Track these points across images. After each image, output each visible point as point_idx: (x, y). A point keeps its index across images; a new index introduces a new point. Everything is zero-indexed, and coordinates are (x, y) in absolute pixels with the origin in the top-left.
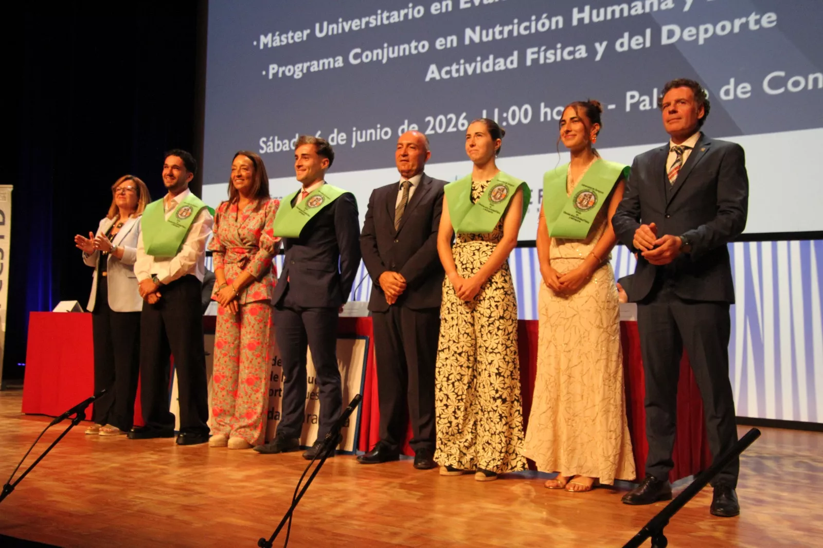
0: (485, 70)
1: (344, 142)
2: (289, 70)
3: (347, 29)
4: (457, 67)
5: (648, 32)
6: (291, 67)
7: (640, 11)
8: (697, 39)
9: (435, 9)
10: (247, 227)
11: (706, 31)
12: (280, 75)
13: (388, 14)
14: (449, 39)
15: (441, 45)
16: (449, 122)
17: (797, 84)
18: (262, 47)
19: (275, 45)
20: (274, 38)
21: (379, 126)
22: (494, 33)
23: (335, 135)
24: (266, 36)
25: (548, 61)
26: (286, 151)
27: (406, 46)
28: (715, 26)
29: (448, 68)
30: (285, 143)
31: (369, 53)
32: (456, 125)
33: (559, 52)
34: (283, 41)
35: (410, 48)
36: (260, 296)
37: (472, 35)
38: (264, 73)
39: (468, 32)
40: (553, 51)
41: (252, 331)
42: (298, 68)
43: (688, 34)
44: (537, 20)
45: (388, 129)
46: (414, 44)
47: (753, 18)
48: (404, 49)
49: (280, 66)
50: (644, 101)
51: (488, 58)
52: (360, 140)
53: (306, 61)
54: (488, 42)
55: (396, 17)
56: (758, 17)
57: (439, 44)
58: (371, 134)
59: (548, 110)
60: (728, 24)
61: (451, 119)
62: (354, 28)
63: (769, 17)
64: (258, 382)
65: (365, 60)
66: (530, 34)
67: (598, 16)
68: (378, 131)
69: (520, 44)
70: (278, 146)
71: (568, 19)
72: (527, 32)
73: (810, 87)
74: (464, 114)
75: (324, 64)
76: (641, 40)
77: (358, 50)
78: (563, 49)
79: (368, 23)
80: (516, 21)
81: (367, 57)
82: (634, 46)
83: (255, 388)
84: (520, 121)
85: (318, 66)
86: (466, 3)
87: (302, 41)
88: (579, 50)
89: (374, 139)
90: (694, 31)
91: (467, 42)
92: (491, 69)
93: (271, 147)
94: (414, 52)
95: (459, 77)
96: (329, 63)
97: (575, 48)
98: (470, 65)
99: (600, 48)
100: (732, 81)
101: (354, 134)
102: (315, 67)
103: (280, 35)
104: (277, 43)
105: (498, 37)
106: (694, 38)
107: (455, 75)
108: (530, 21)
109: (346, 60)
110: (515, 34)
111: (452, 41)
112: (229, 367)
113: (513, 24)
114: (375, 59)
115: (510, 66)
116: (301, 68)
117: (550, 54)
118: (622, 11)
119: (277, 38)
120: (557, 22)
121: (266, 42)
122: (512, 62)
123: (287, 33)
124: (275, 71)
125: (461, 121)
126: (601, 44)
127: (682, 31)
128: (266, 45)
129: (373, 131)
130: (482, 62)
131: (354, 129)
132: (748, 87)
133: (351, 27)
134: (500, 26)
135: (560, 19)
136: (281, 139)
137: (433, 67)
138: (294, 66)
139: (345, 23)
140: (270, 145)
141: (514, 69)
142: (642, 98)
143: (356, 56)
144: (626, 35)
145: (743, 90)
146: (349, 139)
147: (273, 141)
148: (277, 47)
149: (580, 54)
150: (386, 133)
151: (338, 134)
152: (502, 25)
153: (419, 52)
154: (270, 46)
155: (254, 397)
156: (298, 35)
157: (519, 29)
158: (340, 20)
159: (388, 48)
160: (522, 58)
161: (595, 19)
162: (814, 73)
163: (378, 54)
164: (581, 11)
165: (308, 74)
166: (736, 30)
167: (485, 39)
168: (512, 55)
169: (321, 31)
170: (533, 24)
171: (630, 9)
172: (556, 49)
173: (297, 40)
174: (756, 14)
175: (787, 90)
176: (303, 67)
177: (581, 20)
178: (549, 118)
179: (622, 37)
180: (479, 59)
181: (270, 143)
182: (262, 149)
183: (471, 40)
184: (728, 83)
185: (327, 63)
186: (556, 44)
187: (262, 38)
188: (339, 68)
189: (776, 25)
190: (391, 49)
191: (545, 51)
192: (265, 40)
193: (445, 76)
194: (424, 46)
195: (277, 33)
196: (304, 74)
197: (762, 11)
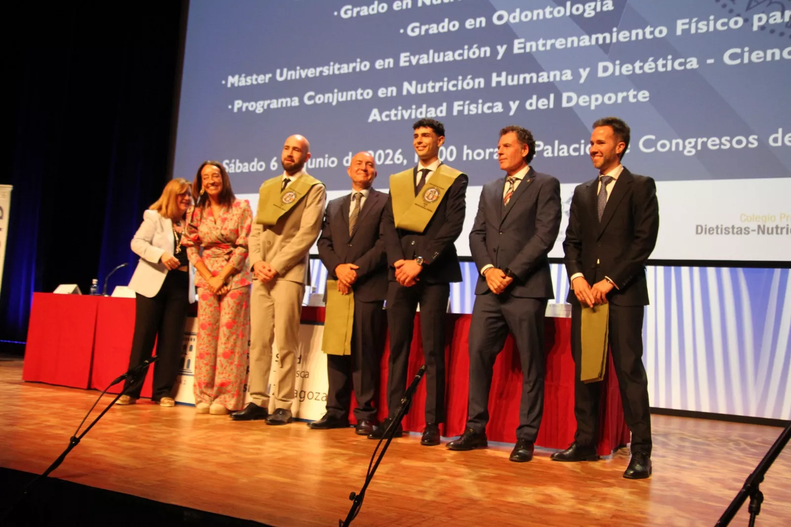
2: (252, 106)
3: (303, 76)
4: (396, 112)
5: (552, 96)
6: (253, 103)
7: (546, 80)
8: (589, 106)
9: (379, 64)
11: (597, 99)
12: (244, 109)
13: (339, 66)
14: (390, 89)
15: (383, 94)
16: (387, 156)
17: (665, 146)
18: (229, 85)
19: (241, 84)
20: (241, 79)
21: (327, 156)
22: (427, 87)
24: (233, 76)
25: (471, 113)
26: (246, 173)
27: (353, 93)
28: (603, 96)
29: (387, 113)
30: (245, 166)
31: (321, 96)
32: (392, 159)
33: (480, 106)
34: (248, 82)
35: (356, 94)
37: (409, 88)
38: (230, 107)
39: (406, 85)
40: (475, 105)
41: (231, 312)
42: (260, 104)
43: (583, 100)
44: (463, 80)
45: (335, 160)
46: (360, 91)
47: (632, 93)
48: (351, 95)
49: (244, 101)
50: (547, 149)
51: (421, 107)
52: (310, 167)
53: (267, 99)
54: (422, 94)
55: (345, 69)
56: (635, 93)
57: (381, 92)
58: (320, 162)
59: (470, 152)
60: (613, 96)
61: (388, 154)
62: (310, 75)
63: (644, 94)
64: (233, 356)
65: (318, 102)
66: (457, 90)
67: (513, 80)
68: (326, 160)
69: (449, 97)
70: (239, 168)
71: (488, 81)
72: (454, 89)
73: (673, 149)
74: (400, 151)
75: (282, 103)
76: (546, 102)
77: (312, 93)
78: (483, 104)
79: (321, 72)
80: (446, 79)
81: (319, 99)
82: (540, 107)
83: (230, 361)
84: (446, 158)
85: (277, 104)
86: (405, 62)
87: (265, 83)
88: (497, 106)
89: (322, 166)
90: (587, 98)
91: (405, 93)
93: (233, 168)
94: (360, 98)
95: (397, 121)
96: (287, 102)
97: (493, 105)
98: (407, 111)
99: (514, 106)
102: (275, 104)
103: (245, 77)
104: (242, 83)
105: (431, 91)
106: (587, 104)
107: (393, 118)
108: (457, 80)
109: (301, 101)
110: (445, 89)
111: (392, 91)
113: (443, 81)
114: (326, 101)
115: (439, 115)
116: (262, 105)
117: (472, 107)
118: (531, 78)
119: (243, 79)
120: (479, 83)
121: (233, 82)
122: (441, 112)
123: (251, 75)
124: (240, 106)
125: (397, 155)
126: (514, 102)
127: (578, 97)
128: (233, 85)
129: (321, 160)
130: (417, 109)
133: (307, 75)
134: (433, 82)
135: (482, 80)
136: (242, 162)
137: (375, 111)
138: (256, 102)
139: (302, 71)
140: (231, 167)
141: (443, 117)
142: (546, 148)
143: (310, 98)
144: (535, 97)
147: (235, 163)
148: (242, 87)
149: (497, 109)
150: (333, 162)
152: (435, 81)
153: (364, 99)
154: (236, 85)
155: (228, 368)
156: (262, 78)
157: (448, 86)
158: (298, 68)
159: (338, 93)
160: (450, 109)
161: (510, 83)
162: (676, 139)
163: (329, 98)
164: (499, 75)
165: (268, 111)
166: (620, 101)
167: (419, 92)
168: (442, 105)
169: (281, 75)
170: (460, 83)
171: (538, 77)
172: (477, 103)
173: (260, 82)
174: (634, 90)
175: (656, 150)
176: (264, 104)
177: (499, 83)
178: (470, 158)
179: (531, 98)
180: (414, 107)
181: (232, 165)
183: (408, 91)
185: (285, 102)
186: (478, 100)
187: (230, 78)
188: (295, 107)
189: (649, 101)
190: (340, 94)
191: (469, 105)
192: (233, 80)
193: (385, 119)
194: (368, 94)
195: (243, 75)
196: (265, 110)
197: (639, 89)
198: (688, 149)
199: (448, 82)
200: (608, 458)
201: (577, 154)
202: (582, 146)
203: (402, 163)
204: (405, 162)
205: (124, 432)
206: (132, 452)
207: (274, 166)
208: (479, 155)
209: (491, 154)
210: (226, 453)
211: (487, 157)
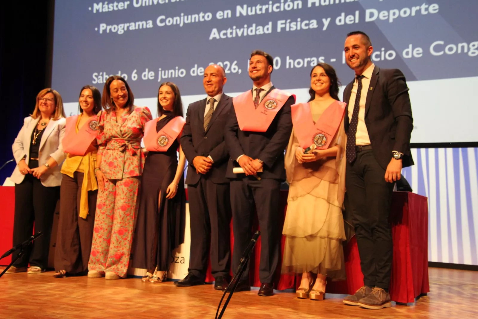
0: (250, 34)
1: (153, 78)
2: (115, 28)
3: (155, 2)
4: (231, 31)
5: (357, 13)
6: (115, 26)
8: (388, 19)
10: (127, 126)
11: (394, 14)
12: (108, 31)
14: (226, 12)
15: (220, 16)
17: (452, 49)
18: (95, 11)
19: (104, 10)
20: (104, 6)
21: (177, 68)
22: (256, 10)
23: (146, 73)
24: (98, 4)
25: (292, 29)
27: (197, 16)
28: (400, 10)
29: (224, 32)
31: (171, 19)
32: (230, 69)
33: (299, 24)
34: (110, 9)
35: (199, 17)
36: (134, 174)
37: (242, 10)
38: (96, 29)
39: (239, 8)
40: (295, 23)
41: (125, 197)
42: (121, 27)
43: (383, 15)
44: (285, 2)
45: (184, 71)
46: (201, 14)
47: (424, 6)
48: (195, 18)
49: (108, 25)
51: (252, 26)
52: (164, 77)
53: (127, 23)
54: (252, 15)
56: (427, 6)
58: (172, 73)
59: (292, 61)
60: (408, 10)
61: (226, 65)
62: (161, 2)
63: (434, 7)
64: (127, 233)
65: (168, 24)
66: (280, 11)
67: (325, 1)
68: (177, 71)
69: (274, 17)
71: (305, 3)
72: (278, 10)
73: (459, 51)
74: (235, 62)
75: (139, 25)
76: (352, 17)
77: (163, 17)
78: (301, 22)
80: (271, 2)
81: (169, 21)
82: (348, 22)
83: (124, 237)
85: (135, 26)
87: (124, 9)
88: (312, 23)
89: (173, 76)
90: (386, 13)
91: (238, 15)
92: (253, 33)
93: (101, 79)
94: (202, 20)
95: (232, 38)
96: (143, 25)
97: (309, 22)
98: (240, 30)
100: (411, 46)
101: (160, 72)
102: (133, 26)
103: (108, 4)
104: (106, 9)
105: (259, 12)
106: (386, 18)
107: (229, 36)
108: (280, 3)
109: (154, 23)
110: (270, 11)
111: (228, 14)
112: (105, 222)
113: (269, 4)
114: (175, 23)
115: (266, 32)
116: (122, 27)
117: (293, 25)
119: (106, 6)
120: (298, 4)
121: (98, 9)
122: (268, 29)
123: (113, 3)
124: (104, 28)
125: (233, 66)
126: (326, 19)
127: (379, 13)
128: (98, 11)
129: (173, 71)
130: (248, 28)
131: (160, 69)
132: (421, 50)
133: (158, 2)
134: (260, 5)
135: (300, 3)
136: (108, 74)
137: (215, 31)
138: (118, 25)
140: (100, 78)
141: (269, 34)
143: (162, 21)
144: (343, 14)
145: (418, 53)
146: (156, 76)
147: (102, 75)
148: (106, 12)
149: (313, 25)
150: (182, 73)
151: (149, 72)
152: (262, 4)
153: (205, 20)
154: (100, 11)
155: (123, 243)
156: (121, 5)
157: (273, 8)
159: (184, 16)
160: (275, 27)
161: (323, 4)
162: (462, 43)
163: (177, 20)
165: (128, 32)
166: (413, 14)
167: (250, 13)
168: (268, 24)
169: (137, 3)
170: (282, 5)
172: (297, 22)
173: (120, 8)
174: (426, 4)
175: (445, 52)
176: (124, 27)
177: (313, 4)
178: (292, 66)
179: (340, 15)
180: (246, 26)
181: (100, 77)
182: (95, 80)
183: (241, 13)
184: (408, 47)
185: (141, 24)
186: (297, 18)
187: (95, 6)
188: (150, 28)
189: (438, 12)
190: (186, 17)
191: (290, 23)
192: (97, 7)
193: (223, 37)
194: (209, 16)
195: (106, 3)
196: (125, 31)
197: (429, 2)
198: (472, 50)
199: (273, 4)
200: (412, 305)
201: (378, 59)
202: (383, 53)
203: (238, 72)
204: (240, 71)
205: (15, 297)
206: (20, 313)
207: (134, 77)
208: (299, 63)
209: (309, 63)
210: (100, 309)
211: (306, 65)
